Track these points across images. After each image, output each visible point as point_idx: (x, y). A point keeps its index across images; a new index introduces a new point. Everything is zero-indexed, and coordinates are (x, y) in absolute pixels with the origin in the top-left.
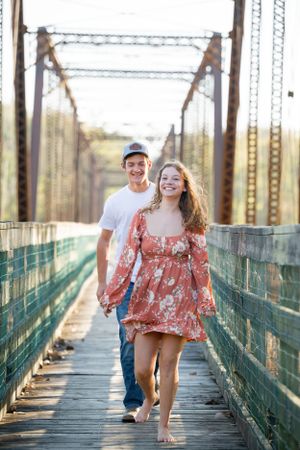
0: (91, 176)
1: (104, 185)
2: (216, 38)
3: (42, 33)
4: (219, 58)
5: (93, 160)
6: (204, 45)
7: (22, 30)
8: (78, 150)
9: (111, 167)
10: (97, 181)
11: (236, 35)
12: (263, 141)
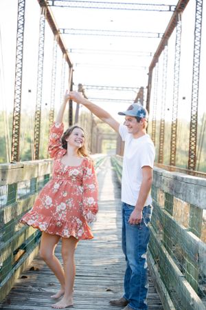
0: (97, 136)
1: (102, 139)
2: (142, 89)
3: (80, 85)
4: (143, 96)
5: (98, 130)
6: (138, 91)
7: (72, 84)
8: (92, 126)
9: (104, 133)
10: (99, 137)
11: (149, 88)
12: (158, 125)
